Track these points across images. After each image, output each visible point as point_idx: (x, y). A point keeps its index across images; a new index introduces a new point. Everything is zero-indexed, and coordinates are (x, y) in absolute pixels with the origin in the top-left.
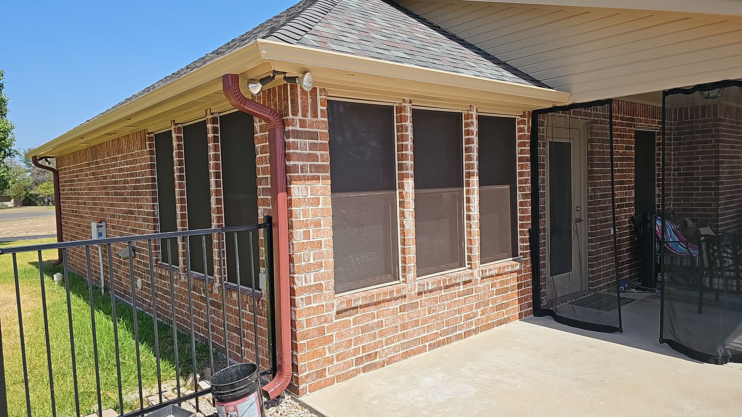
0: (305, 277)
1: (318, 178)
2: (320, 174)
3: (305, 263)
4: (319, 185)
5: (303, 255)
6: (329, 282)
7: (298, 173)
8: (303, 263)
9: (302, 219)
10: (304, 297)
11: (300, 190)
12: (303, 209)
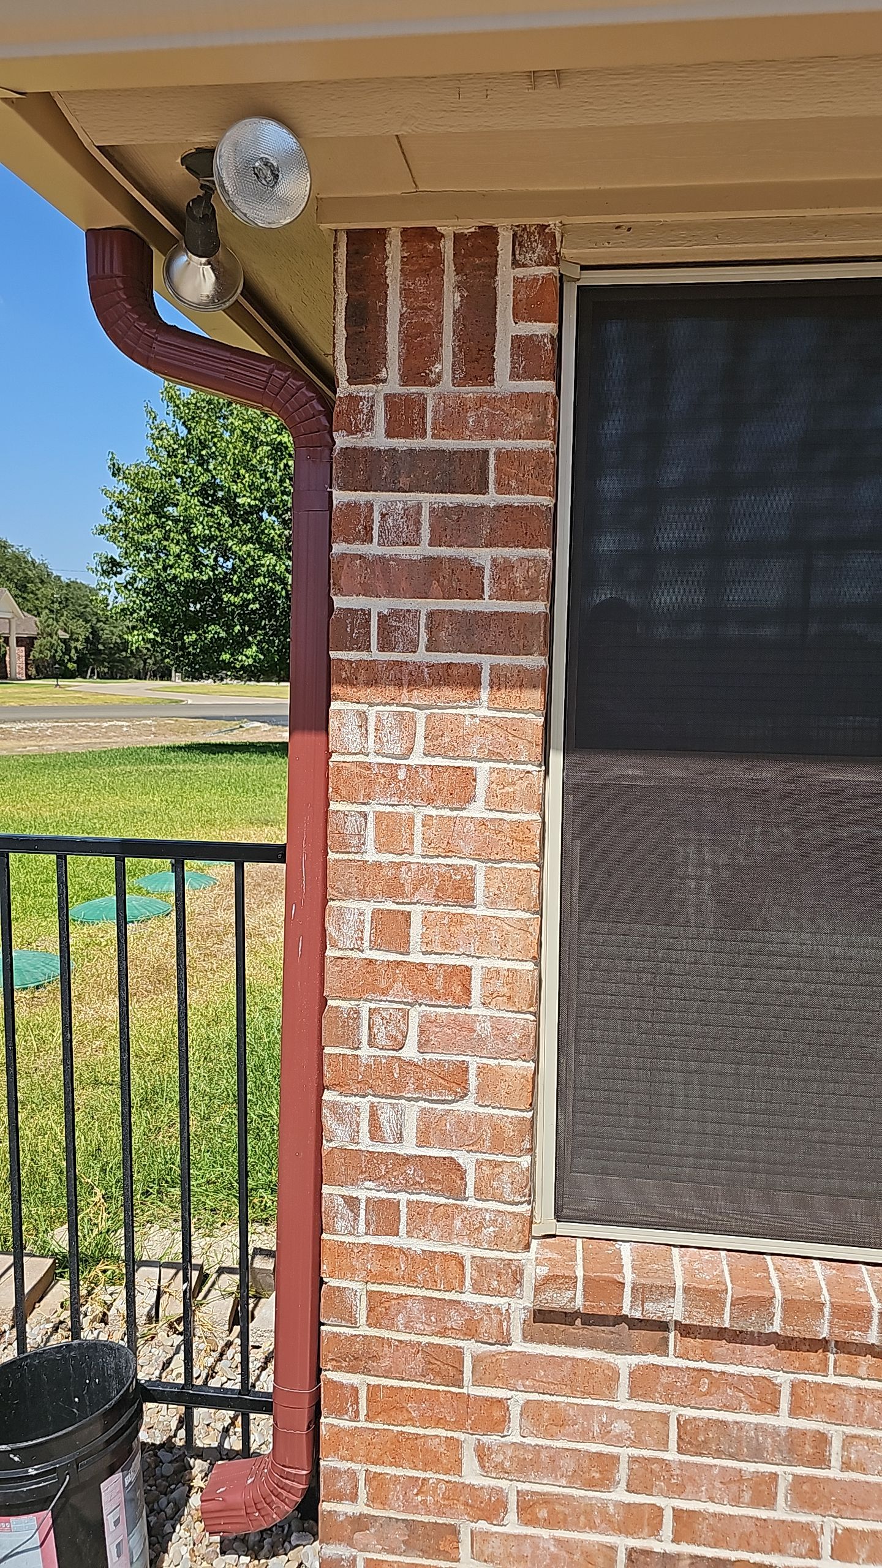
0: (374, 1115)
1: (470, 679)
2: (486, 661)
3: (374, 1052)
4: (473, 711)
5: (365, 1015)
6: (498, 1164)
7: (368, 648)
8: (365, 1051)
9: (371, 855)
10: (362, 1195)
11: (371, 730)
12: (378, 815)
